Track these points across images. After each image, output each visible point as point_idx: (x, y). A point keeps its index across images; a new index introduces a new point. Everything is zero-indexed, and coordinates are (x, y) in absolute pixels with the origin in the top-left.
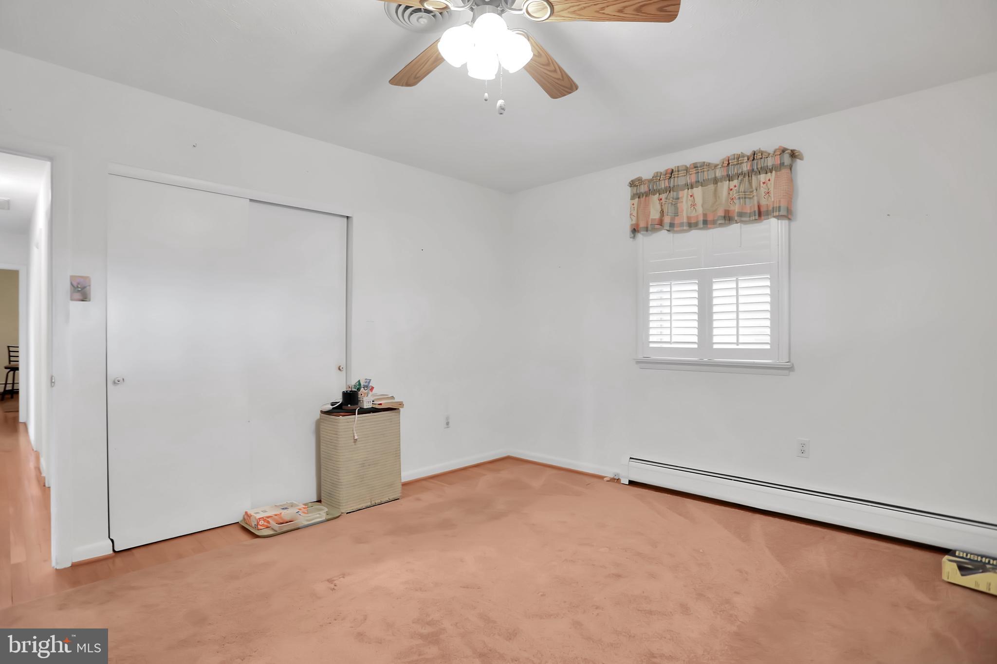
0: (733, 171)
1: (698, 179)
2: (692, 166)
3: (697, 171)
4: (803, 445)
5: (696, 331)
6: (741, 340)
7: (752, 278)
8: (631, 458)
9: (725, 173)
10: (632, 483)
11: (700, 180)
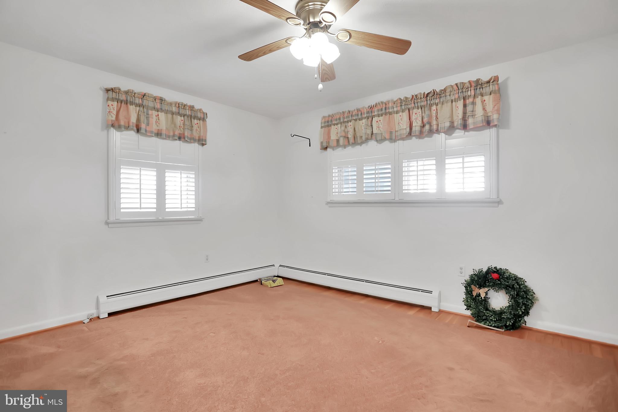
0: (182, 111)
1: (162, 107)
2: (159, 98)
3: (161, 102)
4: (207, 256)
5: (155, 201)
6: (183, 206)
7: (188, 172)
8: (107, 296)
9: (177, 111)
10: (110, 315)
11: (163, 108)
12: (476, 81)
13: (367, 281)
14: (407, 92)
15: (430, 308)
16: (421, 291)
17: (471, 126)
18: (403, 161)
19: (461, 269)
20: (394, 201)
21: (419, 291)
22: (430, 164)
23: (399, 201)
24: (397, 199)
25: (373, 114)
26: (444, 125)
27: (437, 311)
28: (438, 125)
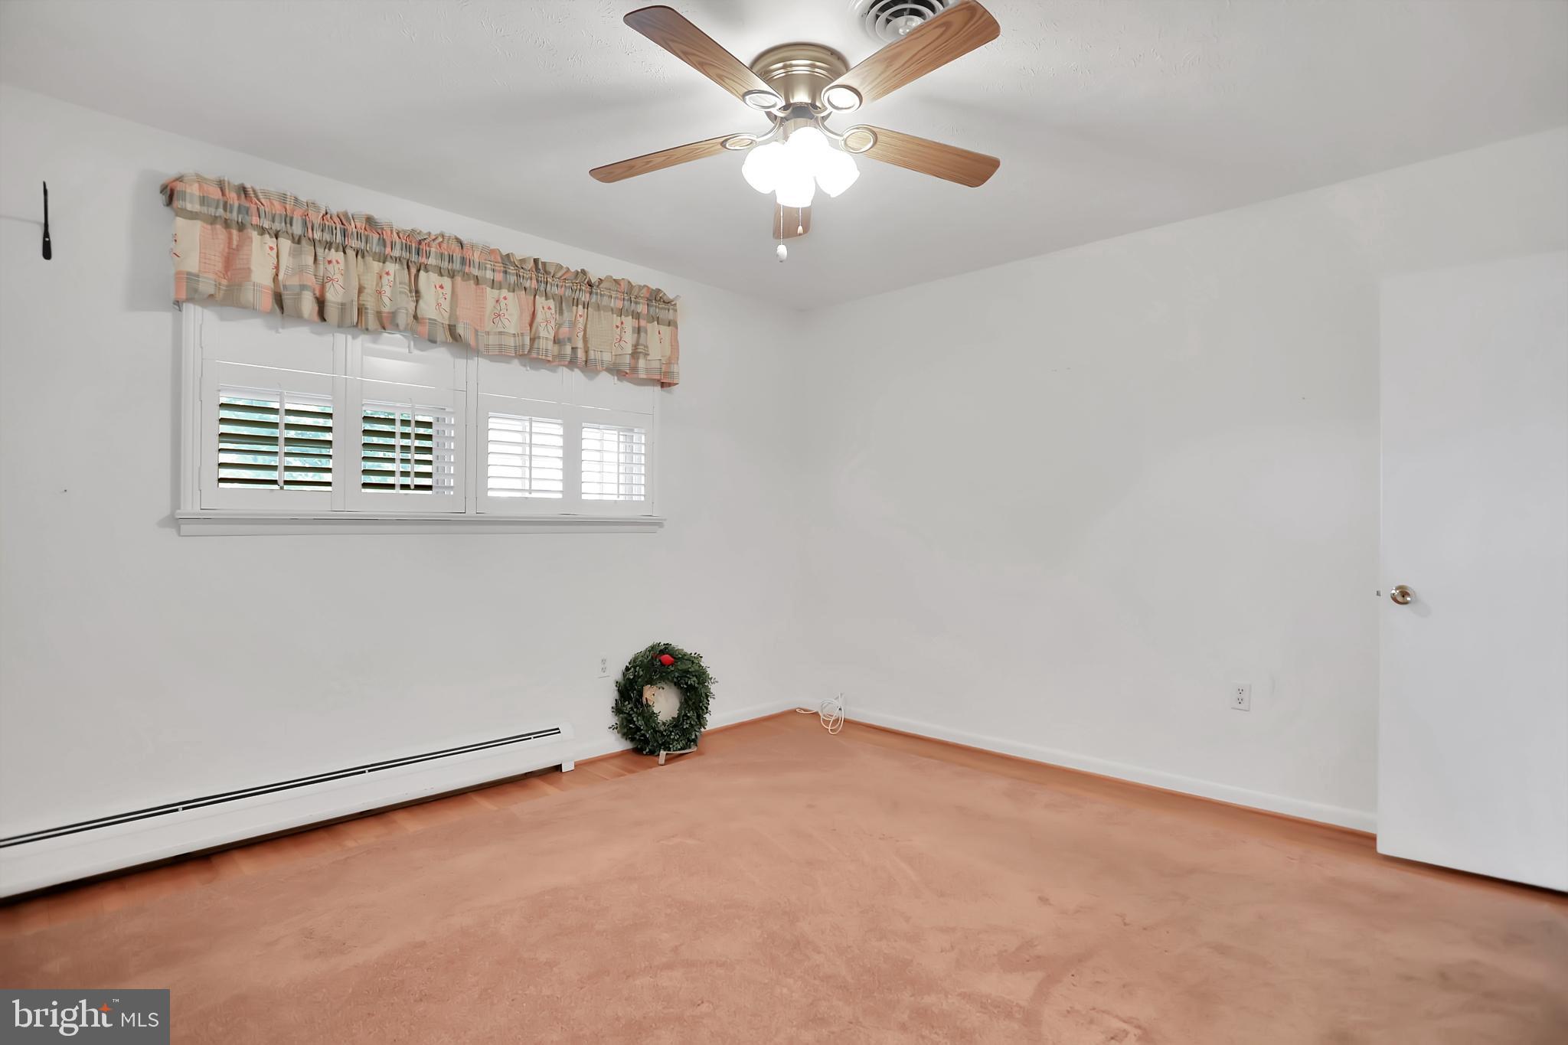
12: (653, 290)
13: (374, 767)
14: (525, 245)
15: (558, 768)
16: (534, 738)
17: (642, 375)
18: (488, 414)
19: (604, 661)
20: (465, 517)
21: (530, 738)
22: (550, 434)
23: (477, 517)
24: (471, 512)
25: (423, 260)
26: (601, 357)
27: (573, 768)
28: (586, 352)
